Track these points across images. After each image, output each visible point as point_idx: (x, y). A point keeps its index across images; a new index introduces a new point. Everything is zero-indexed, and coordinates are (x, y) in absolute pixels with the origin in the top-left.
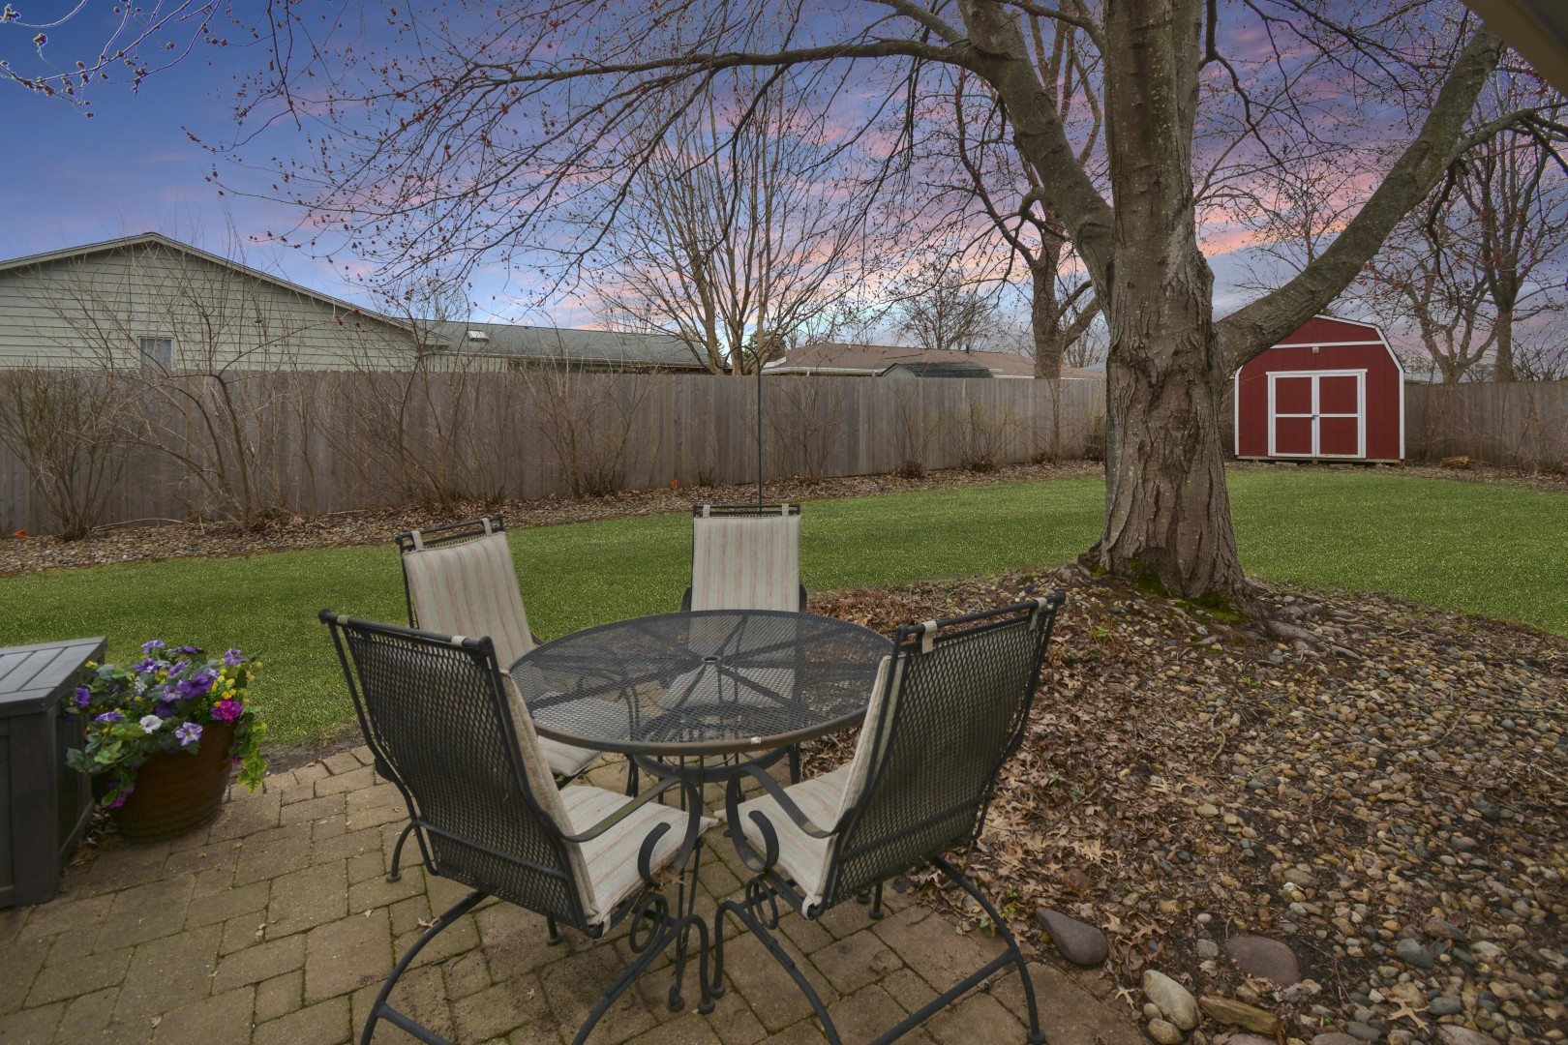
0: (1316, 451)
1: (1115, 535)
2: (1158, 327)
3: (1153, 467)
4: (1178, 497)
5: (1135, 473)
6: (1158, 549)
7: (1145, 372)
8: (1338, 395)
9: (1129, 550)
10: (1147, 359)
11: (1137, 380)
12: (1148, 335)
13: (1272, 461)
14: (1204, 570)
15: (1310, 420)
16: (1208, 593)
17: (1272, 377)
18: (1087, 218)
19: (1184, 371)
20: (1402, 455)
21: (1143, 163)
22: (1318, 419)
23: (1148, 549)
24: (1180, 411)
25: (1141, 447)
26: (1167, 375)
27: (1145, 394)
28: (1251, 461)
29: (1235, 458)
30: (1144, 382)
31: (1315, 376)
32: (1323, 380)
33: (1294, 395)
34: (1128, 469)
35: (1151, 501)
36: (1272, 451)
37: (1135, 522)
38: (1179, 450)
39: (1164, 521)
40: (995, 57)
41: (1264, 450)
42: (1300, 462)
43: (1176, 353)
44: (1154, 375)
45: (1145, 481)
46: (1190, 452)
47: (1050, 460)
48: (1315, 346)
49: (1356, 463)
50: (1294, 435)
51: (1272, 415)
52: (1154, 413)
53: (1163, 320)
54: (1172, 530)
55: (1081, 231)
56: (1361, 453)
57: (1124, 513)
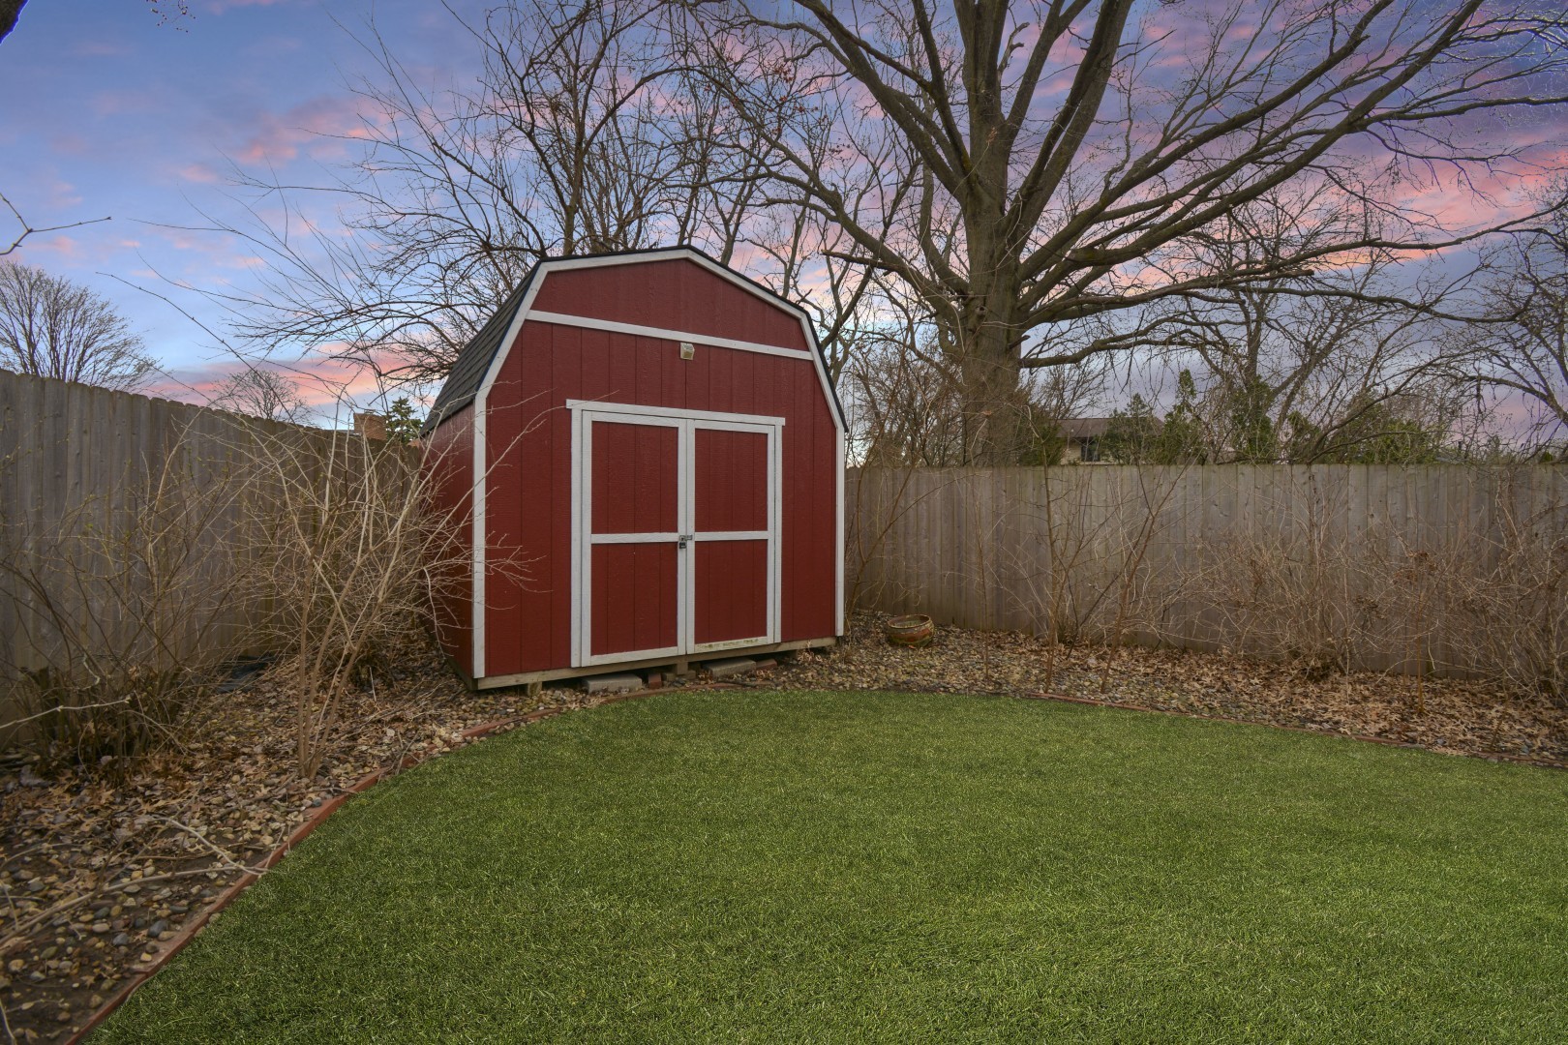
0: (686, 642)
8: (730, 476)
13: (578, 684)
15: (672, 549)
17: (585, 415)
20: (840, 632)
22: (691, 546)
28: (520, 690)
29: (475, 691)
31: (687, 423)
32: (705, 439)
33: (635, 477)
36: (582, 654)
41: (563, 658)
42: (649, 674)
48: (688, 339)
49: (764, 659)
50: (633, 593)
51: (583, 538)
56: (773, 629)
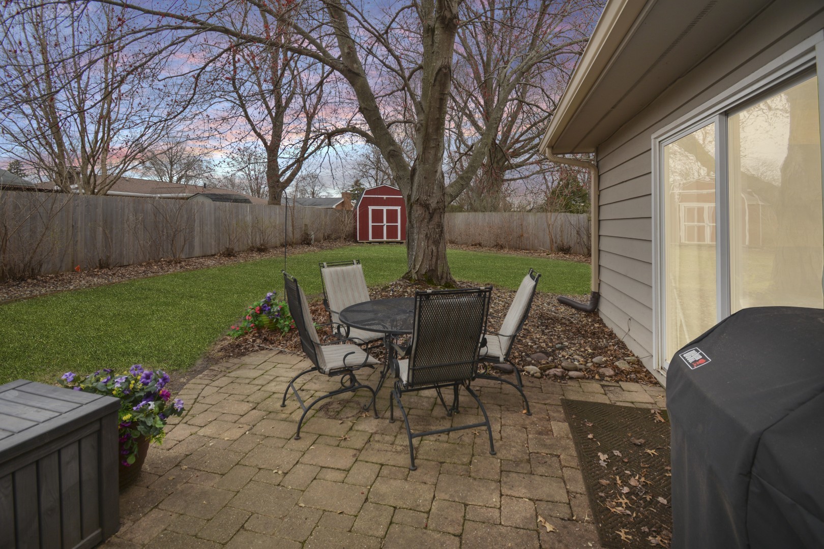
0: (385, 239)
1: (417, 267)
2: (433, 193)
3: (430, 242)
4: (438, 251)
5: (424, 244)
6: (432, 270)
7: (428, 209)
8: (392, 216)
9: (423, 271)
10: (429, 204)
11: (425, 211)
12: (429, 196)
13: (370, 243)
14: (445, 275)
15: (383, 226)
16: (447, 283)
17: (371, 208)
18: (391, 148)
19: (440, 209)
21: (435, 137)
22: (386, 226)
23: (429, 270)
24: (438, 222)
25: (427, 235)
26: (435, 210)
27: (427, 216)
28: (363, 243)
29: (358, 242)
30: (427, 213)
31: (385, 208)
32: (387, 210)
33: (378, 215)
34: (421, 243)
35: (430, 253)
36: (370, 239)
37: (425, 261)
38: (437, 236)
39: (434, 260)
40: (354, 73)
41: (368, 240)
42: (380, 243)
43: (437, 202)
44: (431, 209)
45: (428, 246)
46: (440, 236)
47: (290, 245)
48: (385, 197)
49: (398, 242)
50: (378, 232)
51: (371, 224)
52: (431, 223)
53: (434, 191)
54: (436, 263)
55: (389, 152)
56: (399, 239)
57: (420, 259)
